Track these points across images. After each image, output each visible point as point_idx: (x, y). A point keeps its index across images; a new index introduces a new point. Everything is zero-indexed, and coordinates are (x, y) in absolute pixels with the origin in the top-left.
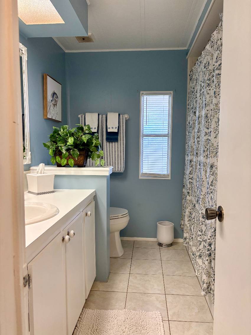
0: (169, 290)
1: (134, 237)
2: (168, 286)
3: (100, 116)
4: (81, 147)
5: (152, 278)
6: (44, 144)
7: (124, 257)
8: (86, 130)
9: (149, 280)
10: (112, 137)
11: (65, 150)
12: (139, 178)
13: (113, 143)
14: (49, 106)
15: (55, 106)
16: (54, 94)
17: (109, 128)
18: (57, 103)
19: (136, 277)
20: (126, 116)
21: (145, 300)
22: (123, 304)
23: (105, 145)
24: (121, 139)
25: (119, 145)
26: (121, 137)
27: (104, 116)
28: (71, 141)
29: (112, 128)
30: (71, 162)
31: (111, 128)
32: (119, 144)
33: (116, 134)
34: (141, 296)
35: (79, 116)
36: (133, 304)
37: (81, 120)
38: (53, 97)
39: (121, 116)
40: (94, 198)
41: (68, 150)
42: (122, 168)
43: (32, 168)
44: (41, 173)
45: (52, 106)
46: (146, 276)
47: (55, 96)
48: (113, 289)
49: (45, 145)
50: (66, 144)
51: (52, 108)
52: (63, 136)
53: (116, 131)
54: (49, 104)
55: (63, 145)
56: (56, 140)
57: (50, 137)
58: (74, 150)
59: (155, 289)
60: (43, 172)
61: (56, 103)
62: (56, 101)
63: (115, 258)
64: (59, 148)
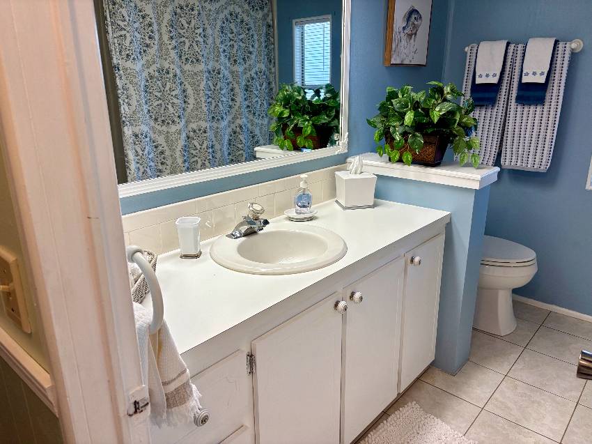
0: (575, 438)
1: (552, 304)
2: (576, 430)
3: (512, 47)
4: (430, 131)
5: (549, 400)
6: (367, 120)
7: (511, 340)
8: (448, 93)
9: (539, 403)
10: (532, 94)
11: (400, 134)
12: (587, 188)
13: (532, 108)
14: (397, 41)
15: (411, 39)
16: (413, 11)
17: (527, 74)
18: (417, 31)
19: (516, 387)
20: (574, 45)
21: (510, 437)
22: (464, 426)
23: (512, 110)
24: (553, 98)
25: (545, 113)
26: (554, 95)
27: (520, 47)
28: (409, 117)
29: (534, 74)
30: (408, 157)
31: (531, 73)
32: (545, 110)
33: (543, 87)
34: (506, 426)
35: (466, 49)
36: (483, 434)
37: (468, 58)
38: (408, 20)
39: (561, 45)
40: (446, 228)
41: (404, 134)
42: (543, 164)
43: (349, 160)
44: (356, 173)
45: (404, 38)
46: (538, 394)
47: (413, 16)
48: (459, 393)
49: (369, 123)
50: (403, 124)
51: (404, 42)
52: (398, 108)
53: (542, 80)
54: (396, 36)
55: (398, 123)
56: (388, 114)
57: (380, 109)
58: (414, 136)
59: (543, 424)
60: (359, 172)
61: (414, 32)
62: (415, 27)
63: (492, 335)
64: (391, 130)
